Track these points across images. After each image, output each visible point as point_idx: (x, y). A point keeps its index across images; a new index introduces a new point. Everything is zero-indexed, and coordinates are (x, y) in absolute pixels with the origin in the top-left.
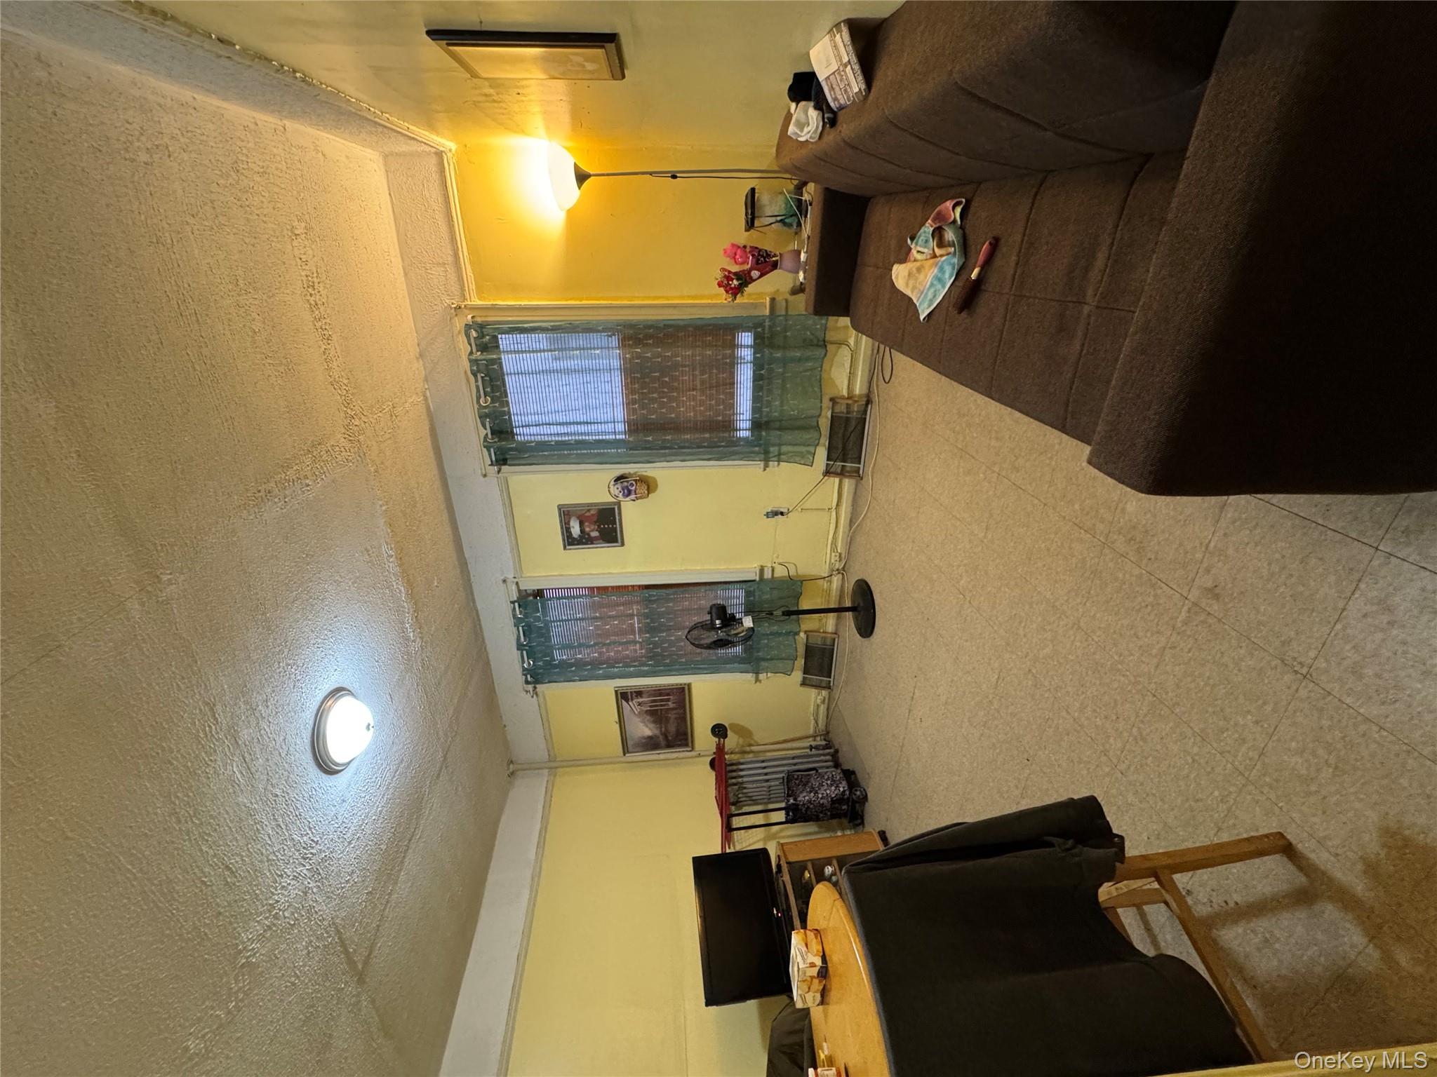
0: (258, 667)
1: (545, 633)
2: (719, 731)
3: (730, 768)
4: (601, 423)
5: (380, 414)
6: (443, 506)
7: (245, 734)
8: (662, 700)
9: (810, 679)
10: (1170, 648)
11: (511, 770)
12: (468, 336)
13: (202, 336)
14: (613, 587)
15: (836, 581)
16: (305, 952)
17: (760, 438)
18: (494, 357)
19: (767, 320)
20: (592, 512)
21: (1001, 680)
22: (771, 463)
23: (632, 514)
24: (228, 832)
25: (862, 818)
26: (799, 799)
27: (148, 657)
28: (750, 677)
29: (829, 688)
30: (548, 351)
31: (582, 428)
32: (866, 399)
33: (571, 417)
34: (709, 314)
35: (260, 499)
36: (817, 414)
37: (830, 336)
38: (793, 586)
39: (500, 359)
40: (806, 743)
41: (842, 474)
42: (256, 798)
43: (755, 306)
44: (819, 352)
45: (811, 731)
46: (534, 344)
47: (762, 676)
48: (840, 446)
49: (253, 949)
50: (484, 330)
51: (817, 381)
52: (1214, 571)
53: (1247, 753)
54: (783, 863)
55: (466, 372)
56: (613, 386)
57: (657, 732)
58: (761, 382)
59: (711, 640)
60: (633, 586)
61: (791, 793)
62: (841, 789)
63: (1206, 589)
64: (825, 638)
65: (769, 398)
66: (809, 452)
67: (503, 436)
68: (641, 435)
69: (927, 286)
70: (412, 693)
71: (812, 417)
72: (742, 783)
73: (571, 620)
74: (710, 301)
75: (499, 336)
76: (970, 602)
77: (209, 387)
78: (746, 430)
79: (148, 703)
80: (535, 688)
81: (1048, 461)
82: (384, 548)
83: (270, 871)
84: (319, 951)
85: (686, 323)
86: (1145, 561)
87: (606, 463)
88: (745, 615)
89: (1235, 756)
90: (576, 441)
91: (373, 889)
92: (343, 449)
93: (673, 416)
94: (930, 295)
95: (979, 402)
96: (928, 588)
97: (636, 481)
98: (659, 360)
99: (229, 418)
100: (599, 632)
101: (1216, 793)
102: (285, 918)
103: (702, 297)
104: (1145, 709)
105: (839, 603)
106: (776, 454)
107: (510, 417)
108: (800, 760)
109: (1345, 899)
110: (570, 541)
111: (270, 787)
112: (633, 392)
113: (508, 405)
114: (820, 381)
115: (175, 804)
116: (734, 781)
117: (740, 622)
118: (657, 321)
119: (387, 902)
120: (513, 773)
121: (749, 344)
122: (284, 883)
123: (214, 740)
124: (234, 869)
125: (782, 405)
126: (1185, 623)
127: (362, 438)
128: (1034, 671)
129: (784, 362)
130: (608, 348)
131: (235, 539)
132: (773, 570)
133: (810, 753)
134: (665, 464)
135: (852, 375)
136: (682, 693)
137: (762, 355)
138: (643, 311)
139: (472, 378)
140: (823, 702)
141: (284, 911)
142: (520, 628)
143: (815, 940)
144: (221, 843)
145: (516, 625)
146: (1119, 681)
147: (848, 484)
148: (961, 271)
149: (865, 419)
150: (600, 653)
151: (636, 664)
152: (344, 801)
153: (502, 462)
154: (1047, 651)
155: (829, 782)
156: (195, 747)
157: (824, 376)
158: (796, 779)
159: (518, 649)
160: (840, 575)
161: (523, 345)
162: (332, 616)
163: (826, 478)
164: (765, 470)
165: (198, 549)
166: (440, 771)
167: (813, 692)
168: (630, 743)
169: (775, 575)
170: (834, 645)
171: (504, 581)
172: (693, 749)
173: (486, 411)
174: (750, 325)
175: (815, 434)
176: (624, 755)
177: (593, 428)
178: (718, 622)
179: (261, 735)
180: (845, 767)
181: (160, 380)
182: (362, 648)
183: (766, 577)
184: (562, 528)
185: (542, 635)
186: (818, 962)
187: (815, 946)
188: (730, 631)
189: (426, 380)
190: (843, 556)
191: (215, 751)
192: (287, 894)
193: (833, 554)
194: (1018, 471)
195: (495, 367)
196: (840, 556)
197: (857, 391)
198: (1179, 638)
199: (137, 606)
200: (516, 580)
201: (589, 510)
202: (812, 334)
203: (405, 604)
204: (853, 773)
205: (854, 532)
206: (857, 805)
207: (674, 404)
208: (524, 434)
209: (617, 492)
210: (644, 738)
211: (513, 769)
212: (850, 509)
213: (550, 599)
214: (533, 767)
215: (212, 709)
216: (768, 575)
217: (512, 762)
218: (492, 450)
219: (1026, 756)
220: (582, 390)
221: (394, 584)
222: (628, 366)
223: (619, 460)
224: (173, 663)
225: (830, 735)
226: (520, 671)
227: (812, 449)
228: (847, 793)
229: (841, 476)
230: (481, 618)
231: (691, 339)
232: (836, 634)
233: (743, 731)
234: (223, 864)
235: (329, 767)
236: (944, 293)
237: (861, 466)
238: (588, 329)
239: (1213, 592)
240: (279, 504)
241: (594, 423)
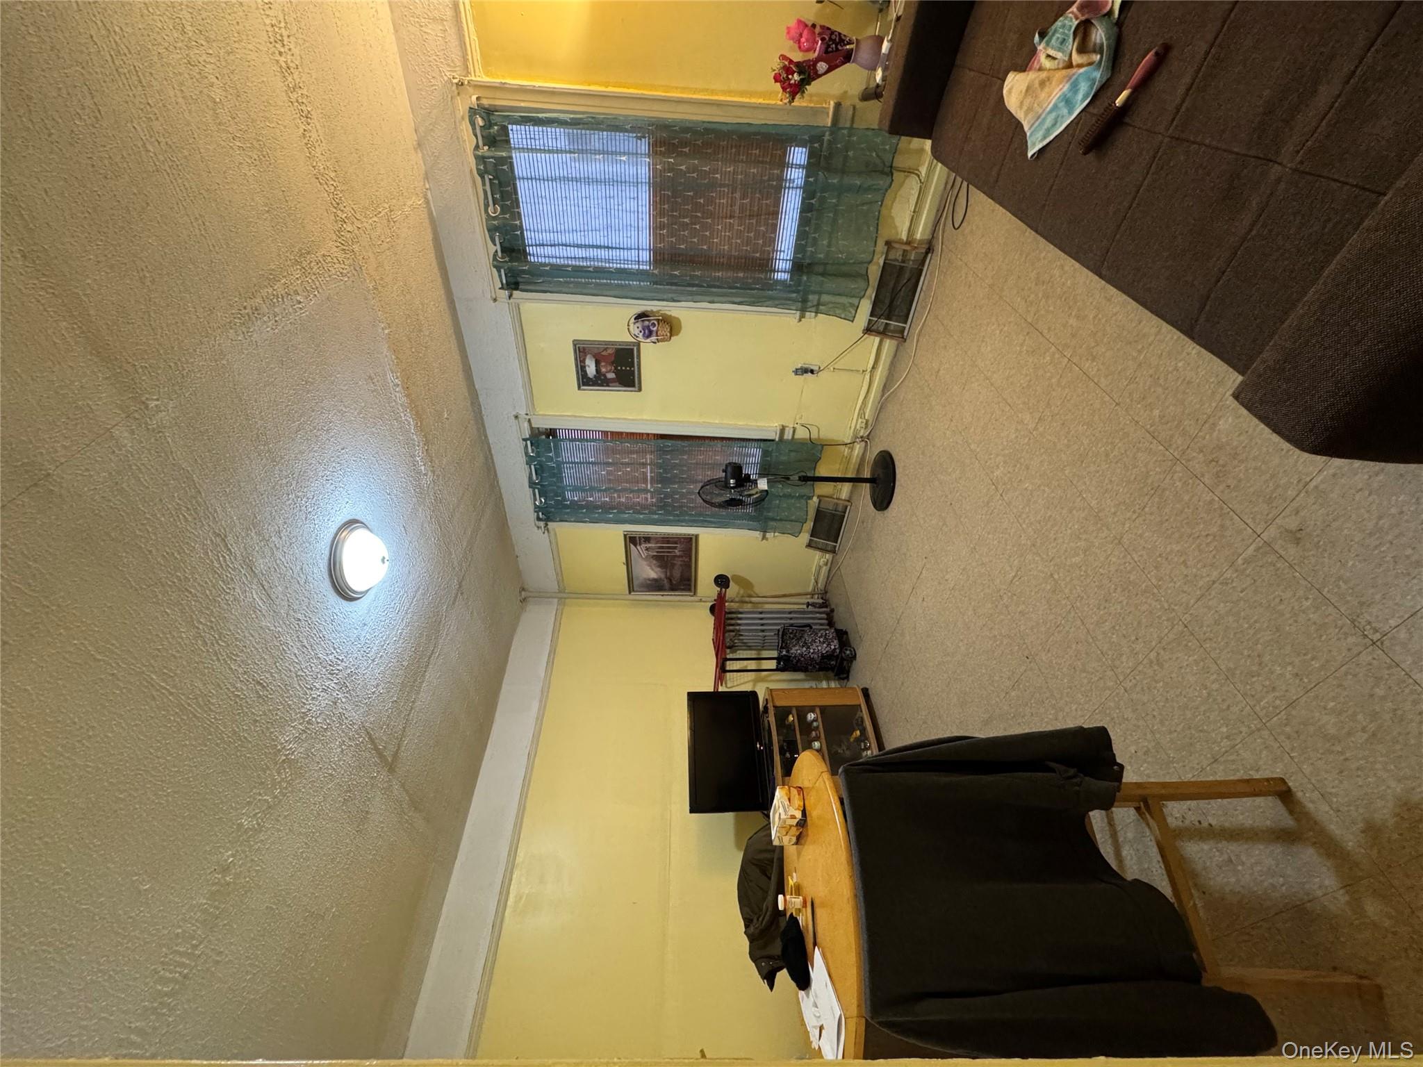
0: (266, 499)
1: (557, 474)
2: (722, 581)
3: (730, 616)
4: (624, 249)
5: (375, 219)
6: (451, 331)
7: (261, 564)
8: (669, 548)
9: (816, 542)
10: (1220, 584)
11: (523, 597)
12: (473, 124)
13: (149, 104)
14: (627, 434)
15: (858, 449)
16: (339, 750)
17: (799, 283)
18: (504, 154)
19: (827, 133)
20: (610, 351)
21: (1017, 579)
22: (808, 314)
23: (651, 357)
24: (255, 652)
25: (848, 672)
26: (792, 651)
27: (148, 488)
28: (758, 534)
29: (834, 552)
30: (566, 152)
31: (603, 254)
32: (927, 246)
33: (592, 239)
34: (758, 119)
35: (247, 317)
36: (869, 259)
37: (899, 162)
38: (812, 450)
39: (511, 158)
40: (805, 600)
41: (884, 333)
42: (279, 623)
43: (815, 112)
44: (881, 182)
45: (810, 589)
46: (550, 140)
47: (768, 535)
48: (887, 301)
49: (291, 748)
50: (491, 117)
51: (873, 217)
52: (1302, 514)
53: (1274, 702)
54: (770, 706)
55: (471, 170)
56: (640, 204)
57: (663, 576)
58: (809, 215)
59: (723, 499)
60: (648, 434)
61: (784, 645)
62: (833, 647)
63: (1287, 531)
64: (837, 504)
65: (817, 235)
66: (852, 305)
67: (514, 254)
68: (667, 267)
69: (1048, 109)
70: (426, 525)
71: (862, 263)
72: (739, 631)
73: (583, 463)
74: (761, 101)
75: (510, 127)
76: (1001, 495)
77: (168, 174)
78: (785, 272)
79: (155, 534)
80: (547, 525)
81: (1135, 354)
82: (390, 376)
83: (299, 685)
84: (352, 748)
85: (729, 128)
86: (1221, 487)
87: (627, 298)
88: (760, 477)
89: (1259, 702)
90: (595, 268)
91: (398, 698)
92: (335, 260)
93: (705, 247)
94: (1048, 123)
95: (1066, 268)
96: (958, 472)
97: (658, 320)
98: (695, 175)
99: (198, 216)
100: (611, 478)
101: (1224, 729)
102: (318, 723)
103: (751, 94)
104: (1171, 636)
105: (858, 471)
106: (815, 303)
107: (522, 233)
108: (795, 616)
109: (1330, 848)
110: (585, 381)
111: (291, 612)
112: (661, 213)
113: (520, 218)
114: (878, 219)
115: (198, 628)
116: (731, 628)
117: (755, 482)
118: (696, 122)
119: (412, 708)
120: (524, 599)
121: (802, 163)
122: (315, 693)
123: (230, 570)
124: (265, 684)
125: (829, 245)
126: (1246, 562)
127: (356, 248)
128: (1056, 576)
129: (841, 190)
130: (637, 154)
131: (224, 362)
132: (794, 432)
133: (806, 610)
134: (691, 304)
135: (916, 213)
136: (689, 544)
137: (816, 181)
138: (681, 108)
139: (478, 179)
140: (826, 564)
141: (316, 718)
142: (533, 467)
143: (797, 796)
144: (250, 662)
145: (528, 463)
146: (1150, 605)
147: (889, 345)
148: (1101, 93)
149: (921, 271)
150: (611, 498)
151: (647, 512)
152: (365, 625)
153: (513, 286)
154: (1076, 560)
155: (822, 640)
156: (211, 576)
157: (884, 211)
158: (791, 633)
159: (530, 487)
160: (863, 444)
161: (537, 142)
162: (339, 448)
163: (866, 335)
164: (800, 320)
165: (185, 373)
166: (456, 597)
167: (818, 554)
168: (636, 583)
169: (796, 437)
170: (845, 513)
171: (516, 417)
172: (695, 593)
173: (495, 222)
174: (806, 137)
175: (862, 284)
176: (630, 592)
177: (614, 254)
178: (732, 481)
179: (277, 565)
180: (839, 627)
181: (106, 162)
182: (373, 481)
183: (786, 437)
184: (577, 366)
185: (554, 475)
186: (799, 815)
187: (797, 802)
188: (742, 491)
189: (426, 178)
190: (870, 423)
191: (232, 579)
192: (318, 703)
193: (860, 420)
194: (1093, 360)
195: (505, 167)
196: (866, 424)
197: (918, 236)
198: (1235, 575)
199: (126, 434)
200: (528, 417)
201: (606, 349)
202: (878, 156)
203: (415, 437)
204: (846, 633)
205: (886, 399)
206: (845, 663)
207: (708, 233)
208: (538, 255)
209: (637, 332)
210: (649, 580)
211: (525, 596)
212: (886, 373)
213: (562, 440)
214: (542, 596)
215: (223, 540)
216: (788, 436)
217: (523, 589)
218: (502, 271)
219: (1026, 653)
220: (604, 207)
221: (402, 415)
222: (658, 180)
223: (639, 295)
224: (176, 495)
225: (828, 595)
226: (532, 508)
227: (855, 301)
228: (838, 651)
229: (881, 336)
230: (493, 452)
231: (734, 150)
232: (848, 501)
233: (744, 583)
234: (253, 680)
235: (347, 594)
236: (1068, 122)
237: (907, 326)
238: (613, 126)
239: (1296, 536)
240: (270, 324)
241: (616, 248)
